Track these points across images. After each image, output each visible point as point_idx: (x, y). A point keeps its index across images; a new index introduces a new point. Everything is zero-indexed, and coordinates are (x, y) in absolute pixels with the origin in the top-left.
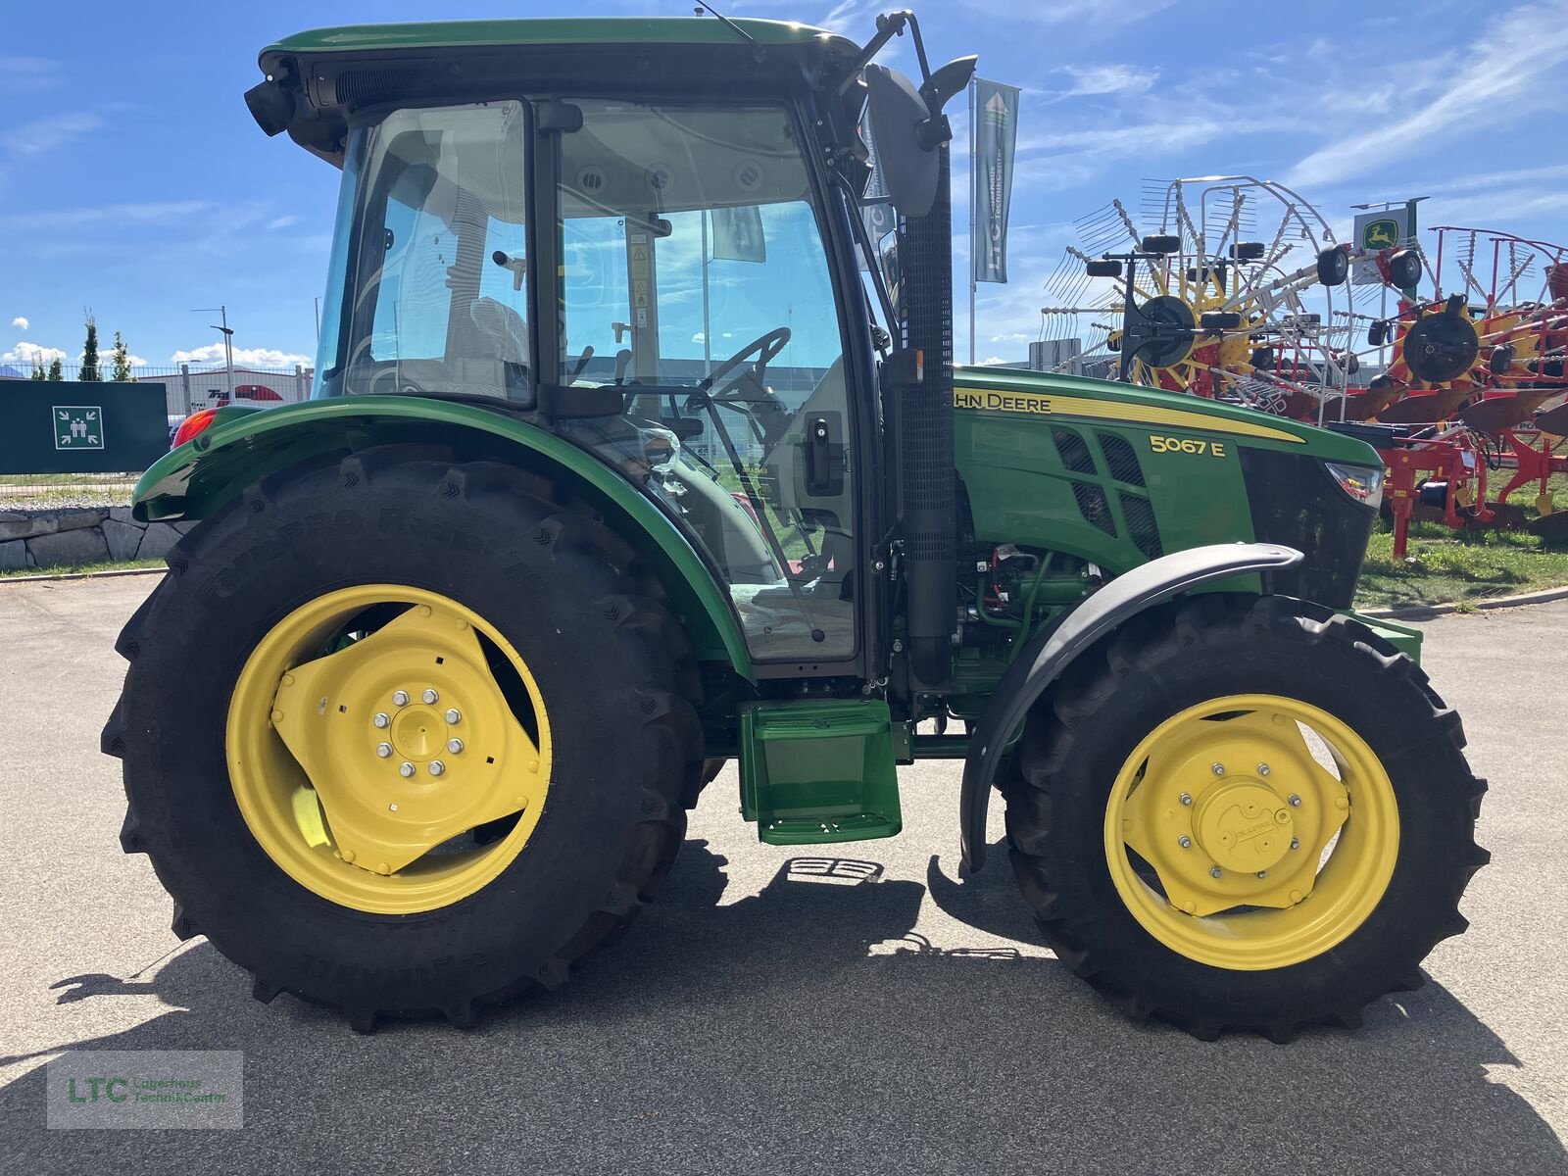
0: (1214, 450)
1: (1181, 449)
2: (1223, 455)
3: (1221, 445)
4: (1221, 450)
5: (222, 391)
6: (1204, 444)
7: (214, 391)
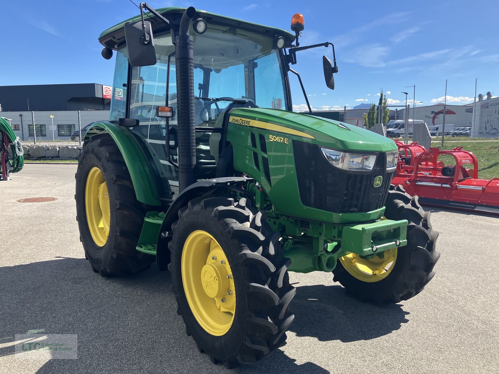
0: (285, 141)
1: (277, 140)
2: (288, 143)
3: (287, 139)
4: (287, 141)
5: (435, 112)
6: (283, 138)
7: (432, 112)
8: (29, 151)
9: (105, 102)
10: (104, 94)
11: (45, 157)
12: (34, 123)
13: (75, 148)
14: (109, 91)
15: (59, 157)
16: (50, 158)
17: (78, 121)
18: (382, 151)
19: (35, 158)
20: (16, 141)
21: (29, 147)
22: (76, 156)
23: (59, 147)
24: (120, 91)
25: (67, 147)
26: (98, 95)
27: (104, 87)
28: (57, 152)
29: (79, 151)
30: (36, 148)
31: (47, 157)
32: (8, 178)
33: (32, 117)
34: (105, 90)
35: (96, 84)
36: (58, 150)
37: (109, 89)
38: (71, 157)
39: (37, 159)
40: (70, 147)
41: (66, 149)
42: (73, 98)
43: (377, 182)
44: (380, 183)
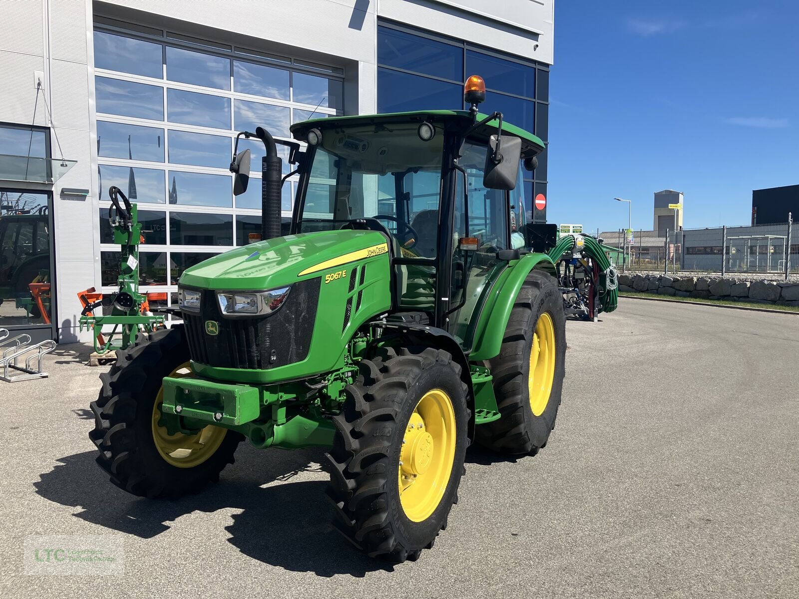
8: (709, 286)
11: (729, 296)
12: (725, 244)
13: (775, 283)
15: (748, 297)
16: (735, 297)
18: (208, 288)
19: (716, 297)
20: (608, 270)
21: (711, 279)
22: (773, 297)
23: (751, 282)
25: (762, 282)
28: (747, 289)
29: (780, 289)
30: (719, 282)
31: (733, 297)
32: (596, 319)
33: (724, 234)
36: (749, 286)
38: (765, 299)
39: (718, 299)
40: (766, 282)
41: (759, 284)
43: (211, 329)
44: (216, 330)
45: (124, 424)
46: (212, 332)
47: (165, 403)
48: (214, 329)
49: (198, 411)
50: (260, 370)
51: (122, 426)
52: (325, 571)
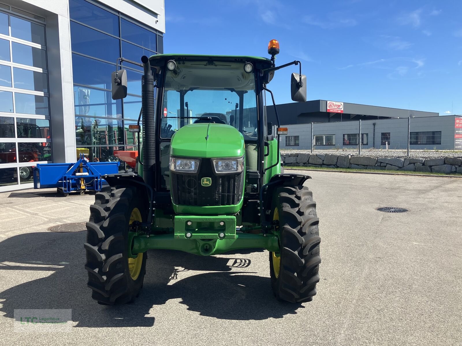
9: (330, 115)
10: (328, 108)
14: (332, 106)
17: (311, 132)
18: (206, 157)
24: (341, 105)
26: (322, 109)
27: (328, 102)
34: (329, 105)
35: (321, 100)
37: (333, 104)
42: (302, 114)
43: (205, 182)
44: (210, 183)
45: (121, 254)
46: (207, 184)
47: (176, 233)
48: (208, 183)
49: (205, 234)
50: (233, 205)
51: (120, 256)
52: (278, 315)
